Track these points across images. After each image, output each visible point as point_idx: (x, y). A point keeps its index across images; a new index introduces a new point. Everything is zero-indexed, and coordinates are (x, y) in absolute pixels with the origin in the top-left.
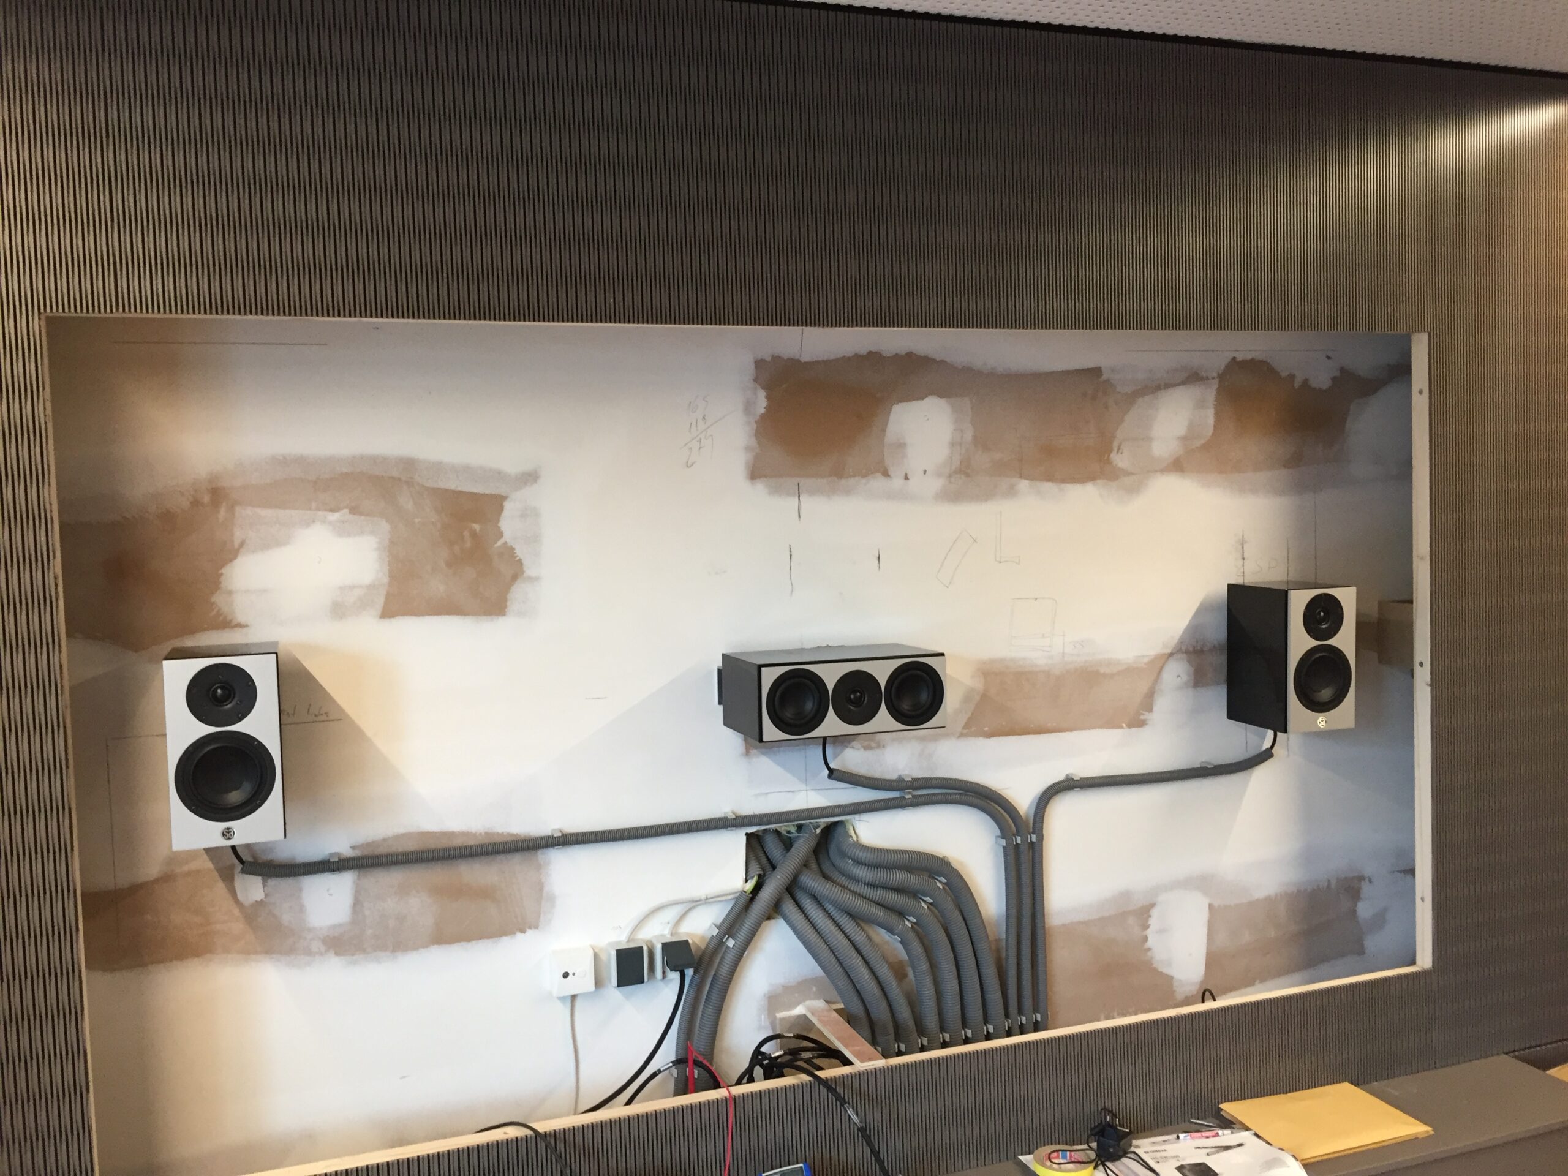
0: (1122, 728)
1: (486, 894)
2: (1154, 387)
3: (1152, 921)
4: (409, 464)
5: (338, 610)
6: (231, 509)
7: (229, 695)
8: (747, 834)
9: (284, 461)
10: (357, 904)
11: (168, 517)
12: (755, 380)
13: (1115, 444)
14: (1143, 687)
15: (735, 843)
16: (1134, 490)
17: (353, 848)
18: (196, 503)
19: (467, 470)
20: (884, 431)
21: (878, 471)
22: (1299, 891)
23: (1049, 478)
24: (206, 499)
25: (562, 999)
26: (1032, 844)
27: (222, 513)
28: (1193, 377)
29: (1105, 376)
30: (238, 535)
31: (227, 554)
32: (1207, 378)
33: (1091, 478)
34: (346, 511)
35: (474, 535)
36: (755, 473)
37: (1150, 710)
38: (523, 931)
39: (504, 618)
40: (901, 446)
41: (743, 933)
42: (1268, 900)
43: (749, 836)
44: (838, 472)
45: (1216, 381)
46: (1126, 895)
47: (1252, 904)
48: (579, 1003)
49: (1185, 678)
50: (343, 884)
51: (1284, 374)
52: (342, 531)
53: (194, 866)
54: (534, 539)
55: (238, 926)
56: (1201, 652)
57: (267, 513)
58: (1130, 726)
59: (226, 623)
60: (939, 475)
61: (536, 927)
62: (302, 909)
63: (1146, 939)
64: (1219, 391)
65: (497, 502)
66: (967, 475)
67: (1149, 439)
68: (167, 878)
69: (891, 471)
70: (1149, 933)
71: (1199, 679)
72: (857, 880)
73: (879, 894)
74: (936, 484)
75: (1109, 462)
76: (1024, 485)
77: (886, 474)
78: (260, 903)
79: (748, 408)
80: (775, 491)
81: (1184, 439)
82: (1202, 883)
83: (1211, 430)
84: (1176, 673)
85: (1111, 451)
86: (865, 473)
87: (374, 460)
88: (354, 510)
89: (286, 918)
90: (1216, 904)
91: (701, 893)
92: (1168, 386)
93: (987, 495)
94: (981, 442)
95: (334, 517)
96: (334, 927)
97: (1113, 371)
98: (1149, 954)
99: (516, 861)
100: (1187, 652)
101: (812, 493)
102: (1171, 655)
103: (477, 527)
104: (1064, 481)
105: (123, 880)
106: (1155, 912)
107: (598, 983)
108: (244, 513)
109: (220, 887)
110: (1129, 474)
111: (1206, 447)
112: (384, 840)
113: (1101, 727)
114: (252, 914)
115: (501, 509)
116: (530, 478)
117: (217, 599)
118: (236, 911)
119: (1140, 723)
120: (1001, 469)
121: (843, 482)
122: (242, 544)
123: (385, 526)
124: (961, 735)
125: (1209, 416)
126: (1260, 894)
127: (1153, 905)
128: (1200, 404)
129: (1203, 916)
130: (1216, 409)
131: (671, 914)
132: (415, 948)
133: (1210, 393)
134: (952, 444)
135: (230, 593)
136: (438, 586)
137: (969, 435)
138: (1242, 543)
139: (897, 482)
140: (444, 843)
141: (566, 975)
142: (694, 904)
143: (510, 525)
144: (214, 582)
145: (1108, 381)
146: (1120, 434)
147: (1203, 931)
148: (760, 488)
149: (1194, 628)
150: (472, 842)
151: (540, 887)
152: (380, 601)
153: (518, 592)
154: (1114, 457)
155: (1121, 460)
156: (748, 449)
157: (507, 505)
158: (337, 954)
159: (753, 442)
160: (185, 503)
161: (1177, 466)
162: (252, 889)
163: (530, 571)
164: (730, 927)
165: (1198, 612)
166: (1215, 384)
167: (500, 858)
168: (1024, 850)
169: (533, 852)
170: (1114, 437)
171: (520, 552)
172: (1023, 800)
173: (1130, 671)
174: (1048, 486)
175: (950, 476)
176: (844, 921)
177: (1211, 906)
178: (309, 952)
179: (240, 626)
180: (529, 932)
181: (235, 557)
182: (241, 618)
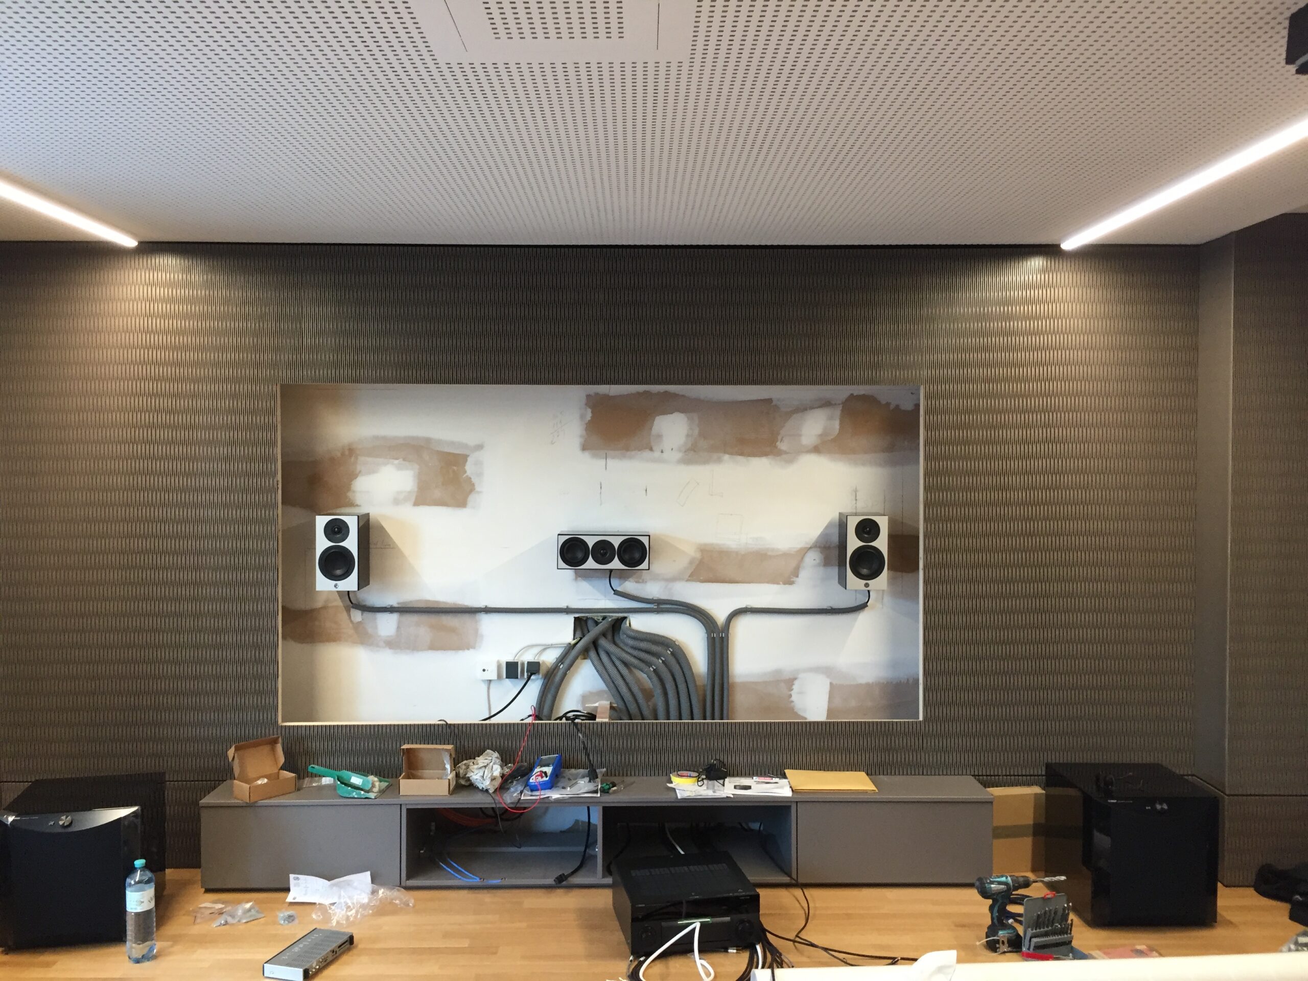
0: (778, 584)
1: (453, 630)
2: (803, 409)
3: (794, 687)
4: (428, 440)
5: (397, 502)
6: (356, 458)
7: (339, 532)
8: (575, 618)
9: (376, 438)
10: (398, 628)
11: (332, 459)
12: (586, 404)
13: (779, 438)
14: (793, 564)
15: (569, 621)
16: (790, 461)
17: (398, 603)
18: (343, 454)
19: (452, 443)
20: (651, 429)
21: (646, 448)
22: (888, 683)
23: (742, 454)
24: (347, 453)
25: (484, 681)
26: (722, 637)
27: (353, 459)
28: (826, 404)
29: (774, 403)
30: (359, 468)
31: (353, 476)
32: (835, 404)
33: (764, 454)
34: (401, 460)
35: (454, 471)
36: (584, 448)
37: (797, 576)
38: (468, 649)
39: (464, 510)
40: (659, 436)
41: (567, 662)
42: (868, 685)
43: (576, 619)
44: (627, 449)
45: (841, 406)
46: (778, 672)
47: (859, 686)
48: (492, 685)
49: (818, 561)
50: (394, 617)
51: (884, 402)
52: (399, 468)
53: (335, 604)
54: (480, 475)
55: (351, 632)
56: (829, 548)
57: (370, 459)
58: (785, 584)
59: (352, 504)
60: (679, 450)
61: (474, 647)
62: (376, 628)
63: (791, 696)
64: (842, 411)
65: (465, 458)
66: (695, 451)
67: (800, 435)
68: (325, 608)
69: (654, 448)
70: (792, 693)
71: (826, 563)
72: (627, 645)
73: (636, 653)
74: (679, 455)
75: (776, 447)
76: (726, 457)
77: (651, 449)
78: (360, 623)
79: (582, 417)
80: (595, 456)
81: (821, 436)
82: (826, 671)
83: (837, 431)
84: (813, 558)
85: (777, 441)
86: (640, 449)
87: (413, 438)
88: (404, 460)
89: (370, 630)
90: (834, 683)
91: (550, 642)
92: (812, 408)
93: (706, 462)
94: (703, 435)
95: (396, 462)
96: (388, 636)
97: (778, 400)
98: (792, 704)
99: (466, 618)
100: (820, 547)
101: (613, 458)
102: (811, 548)
103: (455, 468)
104: (749, 455)
105: (308, 608)
106: (796, 683)
107: (499, 677)
108: (361, 459)
109: (345, 614)
110: (786, 453)
111: (834, 440)
112: (411, 602)
113: (768, 582)
114: (357, 627)
115: (466, 461)
116: (480, 447)
117: (350, 494)
118: (351, 625)
119: (791, 583)
120: (714, 449)
121: (629, 453)
122: (360, 472)
123: (417, 466)
124: (688, 580)
125: (836, 424)
126: (863, 681)
127: (795, 679)
128: (831, 418)
129: (827, 688)
130: (840, 421)
131: (536, 650)
132: (422, 650)
133: (838, 412)
134: (688, 436)
135: (354, 492)
136: (437, 493)
137: (696, 432)
138: (856, 491)
139: (657, 454)
140: (435, 606)
141: (484, 670)
142: (546, 647)
143: (470, 468)
144: (348, 487)
145: (776, 405)
146: (782, 432)
147: (826, 698)
148: (587, 454)
149: (824, 535)
150: (447, 606)
151: (476, 631)
152: (413, 499)
153: (472, 498)
154: (778, 443)
155: (783, 446)
156: (581, 436)
157: (469, 459)
158: (390, 648)
159: (584, 433)
160: (339, 454)
161: (816, 450)
162: (357, 615)
163: (477, 488)
164: (561, 659)
165: (827, 527)
166: (840, 407)
167: (459, 615)
168: (717, 641)
169: (473, 615)
170: (778, 434)
171: (474, 480)
172: (720, 615)
173: (786, 555)
174: (740, 458)
175: (685, 452)
176: (618, 663)
177: (831, 684)
178: (378, 646)
179: (357, 505)
180: (472, 651)
181: (356, 478)
182: (358, 502)
